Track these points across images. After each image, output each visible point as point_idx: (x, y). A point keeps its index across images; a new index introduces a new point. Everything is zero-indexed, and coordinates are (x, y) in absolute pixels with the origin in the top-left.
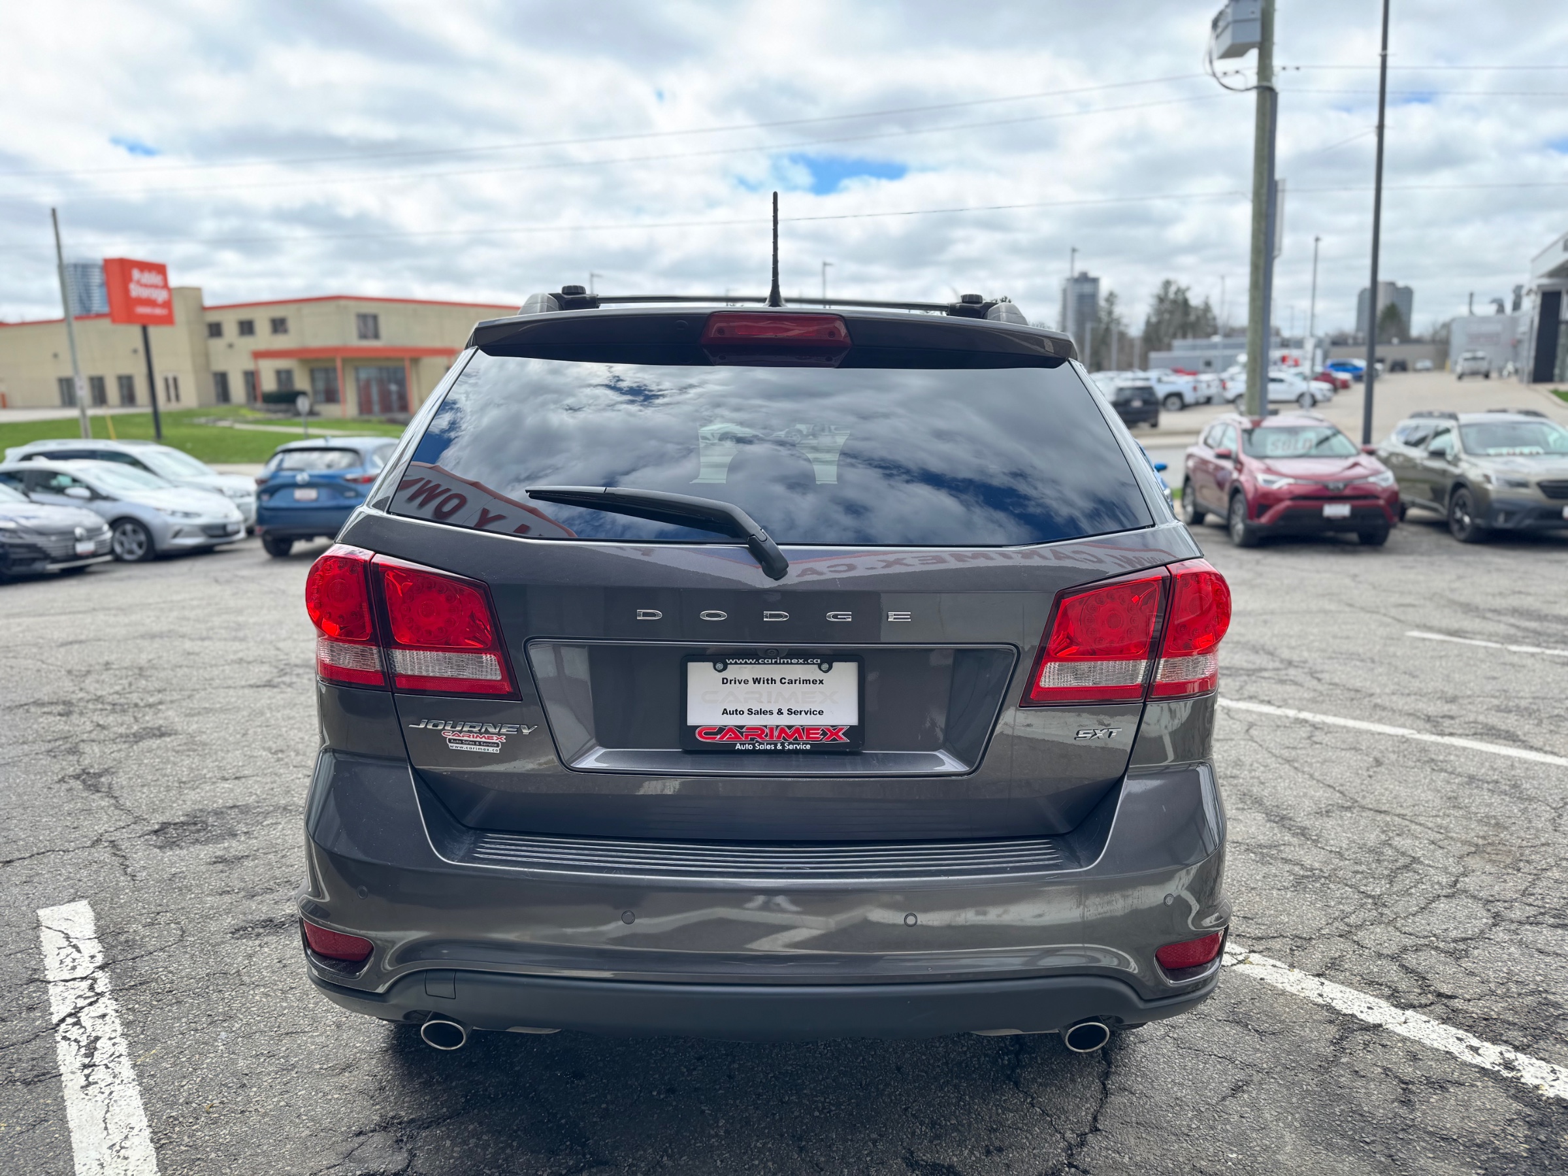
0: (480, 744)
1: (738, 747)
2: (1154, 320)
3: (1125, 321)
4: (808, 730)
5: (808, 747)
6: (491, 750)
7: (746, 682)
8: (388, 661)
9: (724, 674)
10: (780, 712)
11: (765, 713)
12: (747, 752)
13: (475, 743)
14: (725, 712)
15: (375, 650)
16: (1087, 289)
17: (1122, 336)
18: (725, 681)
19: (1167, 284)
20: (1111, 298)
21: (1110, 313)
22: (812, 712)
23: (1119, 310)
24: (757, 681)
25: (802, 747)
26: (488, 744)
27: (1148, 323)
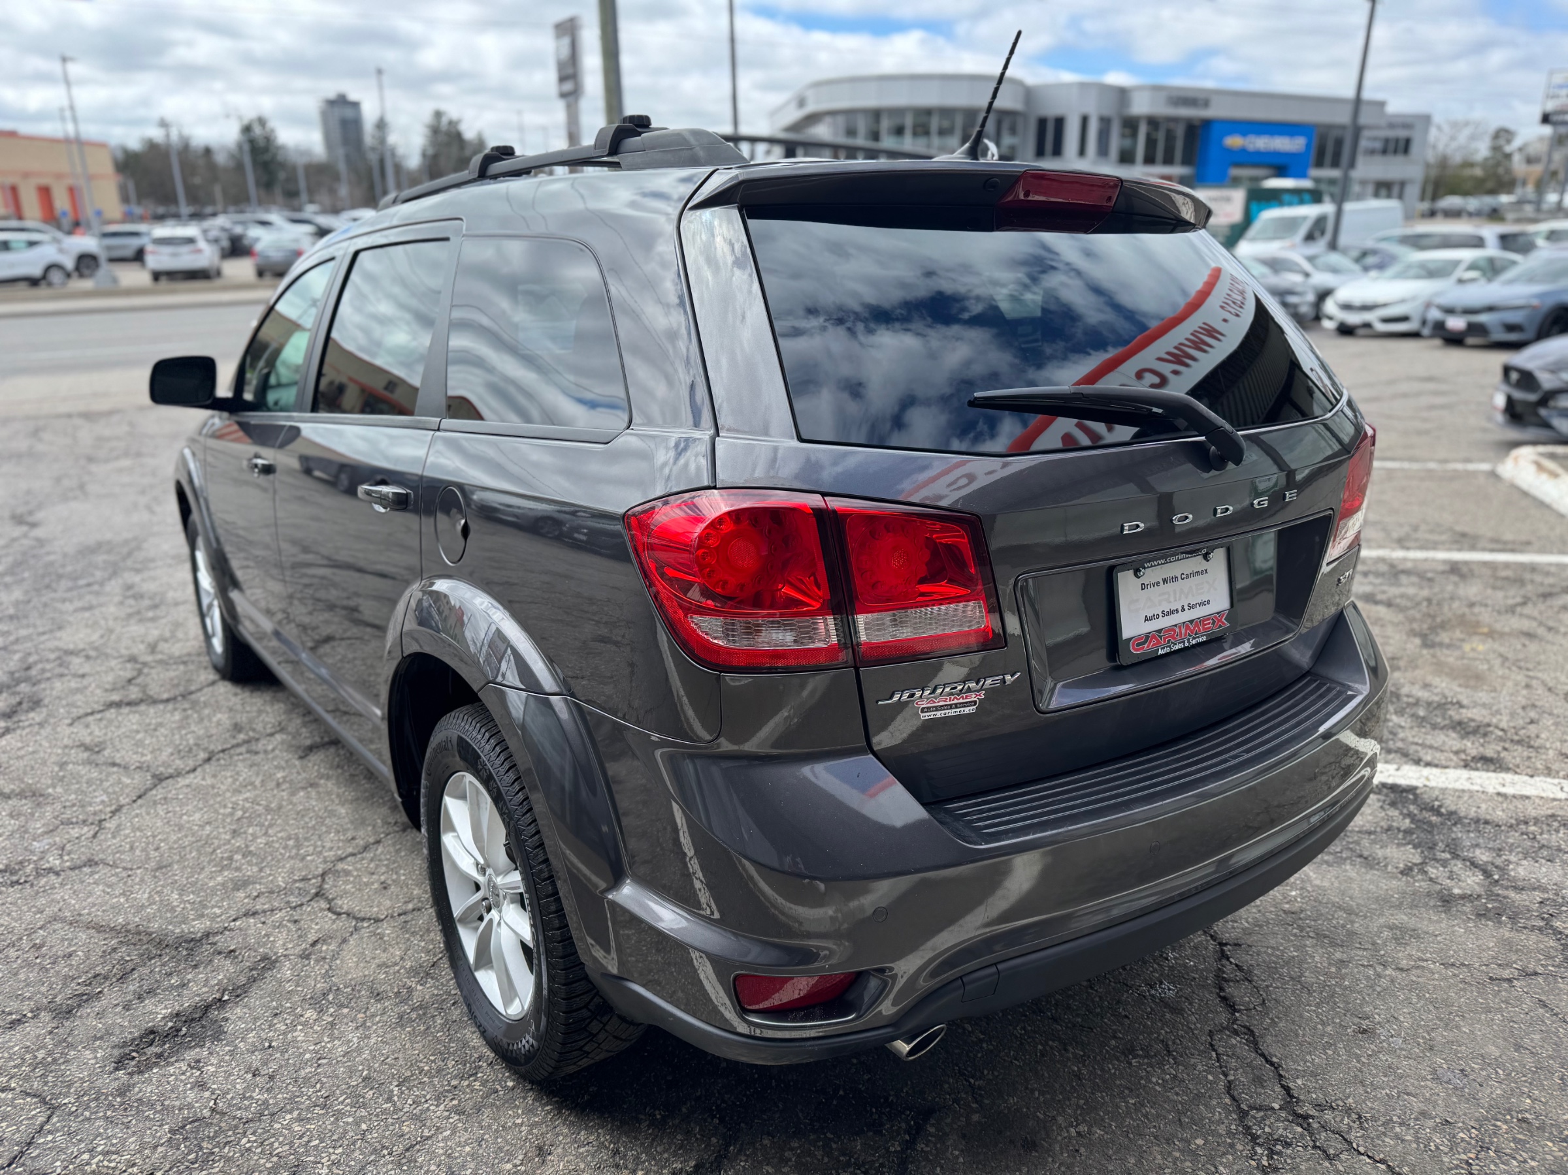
0: (956, 706)
1: (1160, 652)
2: (430, 152)
3: (401, 151)
4: (1202, 620)
5: (1205, 638)
6: (967, 710)
7: (1158, 584)
8: (848, 631)
9: (1141, 580)
10: (1183, 610)
11: (1173, 612)
12: (1167, 655)
13: (950, 707)
14: (1146, 619)
15: (830, 619)
16: (349, 113)
17: (398, 168)
18: (1144, 587)
19: (438, 114)
20: (381, 125)
21: (382, 141)
22: (1203, 604)
23: (393, 139)
24: (1165, 581)
25: (1199, 640)
26: (964, 705)
27: (424, 155)
